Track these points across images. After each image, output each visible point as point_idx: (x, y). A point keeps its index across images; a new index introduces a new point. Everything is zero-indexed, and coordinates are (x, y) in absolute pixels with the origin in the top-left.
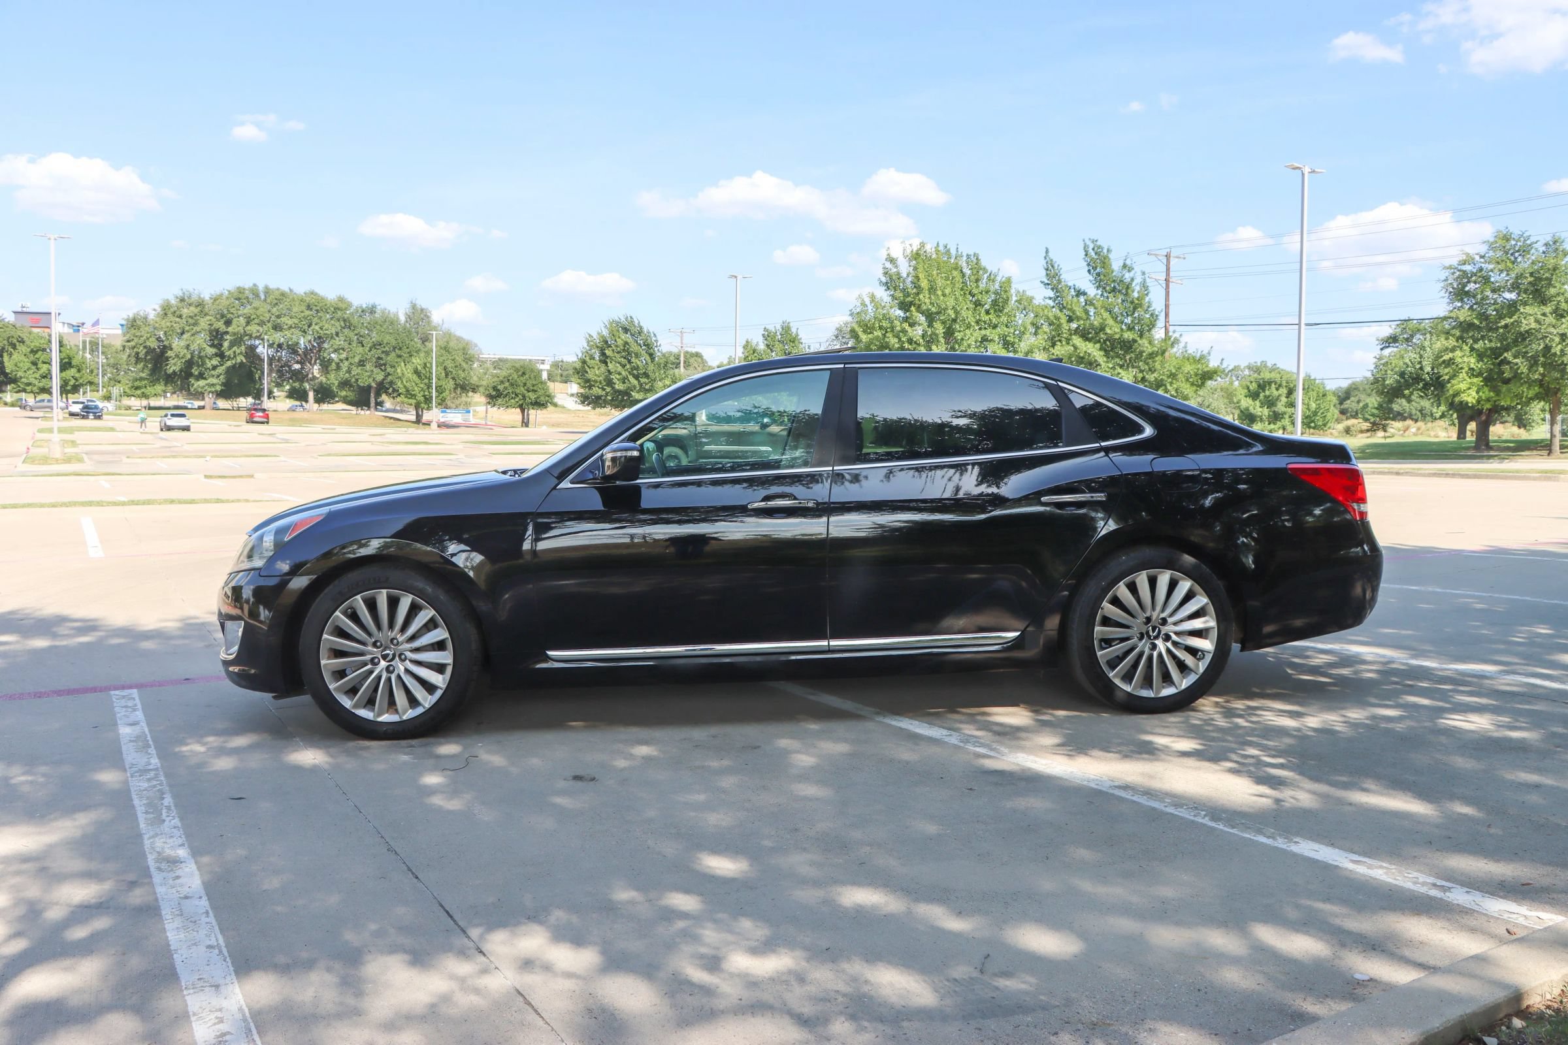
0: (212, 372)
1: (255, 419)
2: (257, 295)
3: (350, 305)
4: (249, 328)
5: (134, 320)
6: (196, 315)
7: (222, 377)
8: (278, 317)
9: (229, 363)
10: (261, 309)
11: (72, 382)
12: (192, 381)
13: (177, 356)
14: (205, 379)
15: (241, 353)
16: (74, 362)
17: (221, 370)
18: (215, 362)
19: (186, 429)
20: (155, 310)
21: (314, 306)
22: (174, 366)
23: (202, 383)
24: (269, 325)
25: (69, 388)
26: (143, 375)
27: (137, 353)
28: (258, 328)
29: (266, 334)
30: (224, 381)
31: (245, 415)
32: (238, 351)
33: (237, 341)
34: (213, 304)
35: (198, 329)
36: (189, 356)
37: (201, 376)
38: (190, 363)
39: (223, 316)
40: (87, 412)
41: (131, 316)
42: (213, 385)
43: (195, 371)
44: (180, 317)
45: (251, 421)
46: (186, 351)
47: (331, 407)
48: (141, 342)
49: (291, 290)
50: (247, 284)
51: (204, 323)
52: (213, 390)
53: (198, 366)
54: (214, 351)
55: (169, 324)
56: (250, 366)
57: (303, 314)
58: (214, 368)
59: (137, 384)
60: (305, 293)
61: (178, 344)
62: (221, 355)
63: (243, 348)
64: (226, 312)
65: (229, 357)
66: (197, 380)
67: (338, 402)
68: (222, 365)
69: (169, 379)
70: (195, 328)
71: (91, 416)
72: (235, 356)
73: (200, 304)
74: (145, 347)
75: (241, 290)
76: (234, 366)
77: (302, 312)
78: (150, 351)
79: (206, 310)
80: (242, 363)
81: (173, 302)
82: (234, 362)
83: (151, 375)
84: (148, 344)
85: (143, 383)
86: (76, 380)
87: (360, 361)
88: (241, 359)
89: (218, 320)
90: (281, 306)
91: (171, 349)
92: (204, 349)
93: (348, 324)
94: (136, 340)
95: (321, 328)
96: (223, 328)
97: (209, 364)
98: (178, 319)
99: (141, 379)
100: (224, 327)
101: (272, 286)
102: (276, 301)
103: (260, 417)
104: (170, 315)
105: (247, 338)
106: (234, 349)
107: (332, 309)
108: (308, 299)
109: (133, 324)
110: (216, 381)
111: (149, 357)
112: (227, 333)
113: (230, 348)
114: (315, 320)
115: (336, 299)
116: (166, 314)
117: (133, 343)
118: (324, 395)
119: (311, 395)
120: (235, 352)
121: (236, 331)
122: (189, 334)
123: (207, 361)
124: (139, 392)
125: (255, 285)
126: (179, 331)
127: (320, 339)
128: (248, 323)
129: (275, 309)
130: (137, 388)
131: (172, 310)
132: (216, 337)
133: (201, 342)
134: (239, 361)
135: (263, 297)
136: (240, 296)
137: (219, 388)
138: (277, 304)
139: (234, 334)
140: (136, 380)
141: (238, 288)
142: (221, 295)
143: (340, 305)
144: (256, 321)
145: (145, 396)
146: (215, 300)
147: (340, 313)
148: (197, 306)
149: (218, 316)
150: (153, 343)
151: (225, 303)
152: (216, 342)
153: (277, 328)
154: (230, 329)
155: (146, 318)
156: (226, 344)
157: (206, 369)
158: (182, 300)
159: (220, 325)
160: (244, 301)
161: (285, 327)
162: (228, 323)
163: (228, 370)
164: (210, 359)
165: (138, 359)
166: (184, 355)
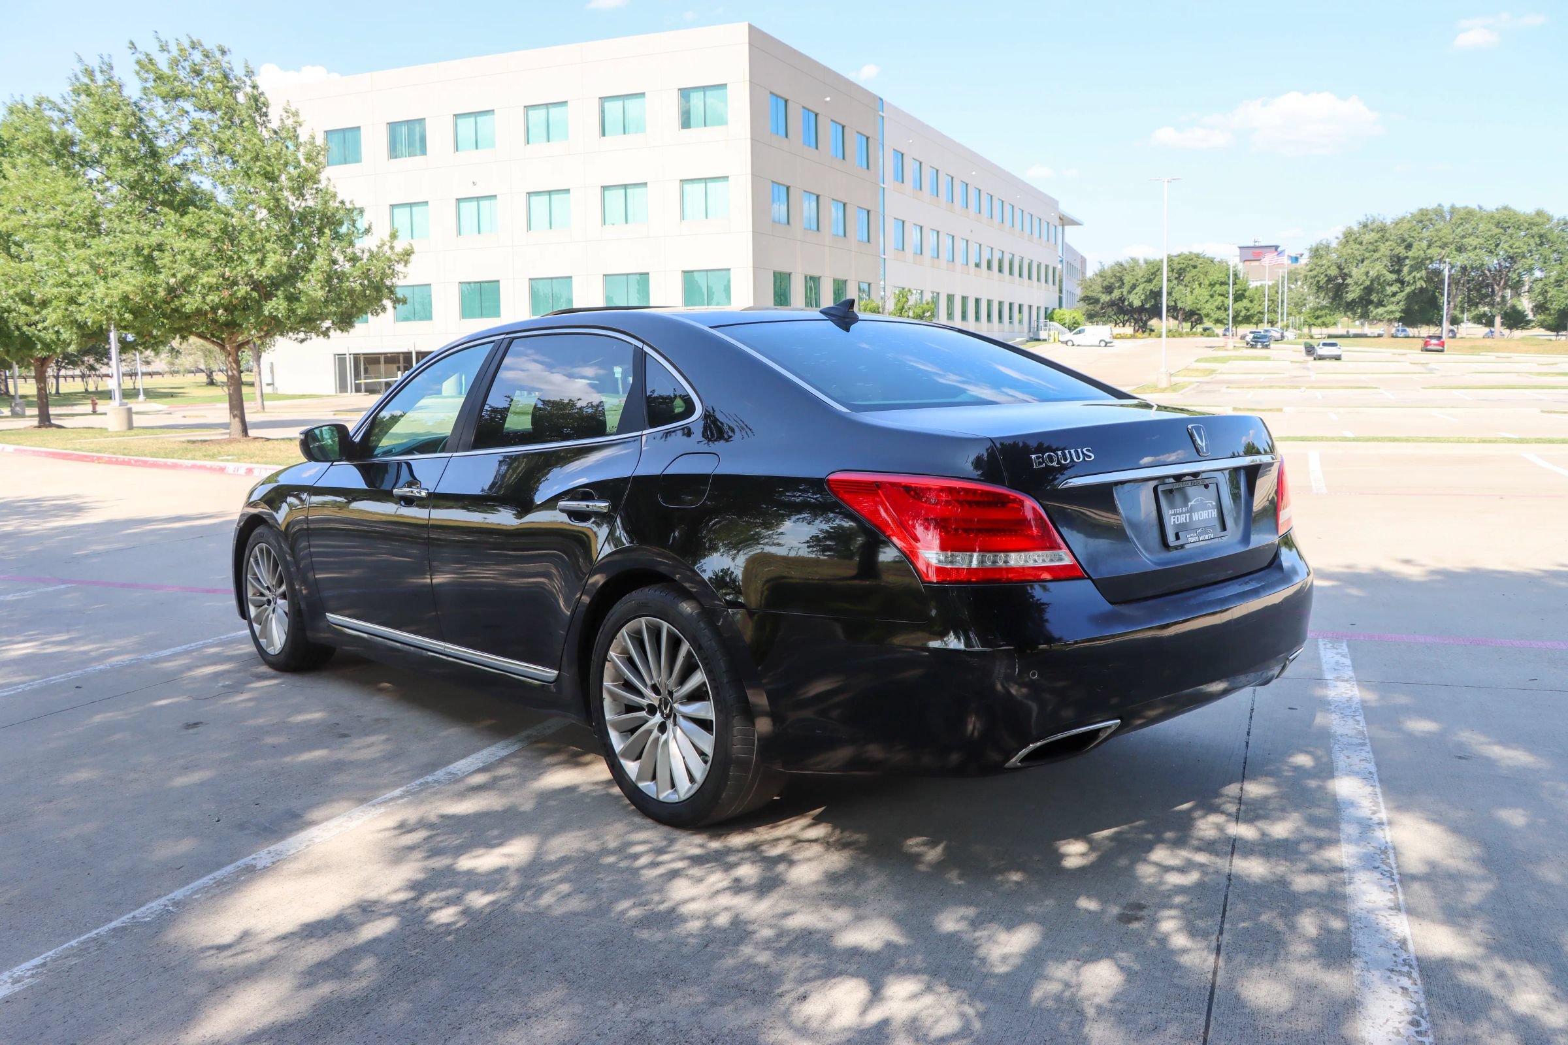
0: (1392, 299)
1: (1429, 347)
2: (1443, 217)
3: (1550, 219)
4: (1429, 251)
5: (1317, 250)
6: (1376, 241)
7: (1402, 303)
8: (1463, 237)
9: (1408, 289)
10: (1445, 231)
11: (1243, 314)
12: (1371, 308)
13: (1356, 283)
14: (1384, 306)
15: (1421, 278)
16: (1247, 294)
17: (1400, 296)
18: (1395, 288)
19: (1338, 358)
20: (1337, 238)
21: (1506, 222)
22: (1353, 294)
23: (1381, 310)
24: (1453, 247)
25: (1240, 319)
26: (1324, 303)
27: (1318, 282)
28: (1439, 250)
29: (1448, 256)
30: (1404, 307)
31: (1420, 343)
32: (1418, 275)
33: (1419, 265)
34: (1394, 228)
35: (1377, 255)
36: (1368, 283)
37: (1380, 304)
38: (1369, 290)
39: (1404, 241)
40: (1256, 342)
41: (1314, 245)
42: (1392, 312)
43: (1374, 297)
44: (1361, 244)
45: (1426, 349)
46: (1365, 277)
47: (1526, 333)
48: (1322, 271)
49: (1480, 208)
50: (1430, 204)
51: (1384, 249)
52: (1392, 317)
53: (1378, 293)
54: (1394, 277)
55: (1350, 251)
56: (1434, 292)
57: (1489, 233)
58: (1394, 295)
59: (1319, 313)
60: (1497, 210)
61: (1357, 273)
62: (1402, 282)
63: (1424, 273)
64: (1406, 236)
65: (1409, 283)
66: (1377, 307)
67: (1533, 327)
68: (1402, 291)
69: (1350, 307)
70: (1375, 254)
71: (1259, 345)
72: (1415, 282)
73: (1382, 230)
74: (1326, 275)
75: (1423, 213)
76: (1413, 291)
77: (1489, 230)
78: (1330, 280)
79: (1387, 235)
80: (1421, 289)
81: (1356, 228)
82: (1413, 288)
83: (1331, 303)
84: (1329, 272)
85: (1324, 312)
86: (1248, 310)
87: (1557, 281)
88: (1421, 284)
89: (1399, 245)
90: (1467, 226)
91: (1351, 277)
92: (1384, 275)
93: (1543, 239)
94: (1318, 268)
95: (1511, 247)
96: (1403, 253)
97: (1389, 290)
98: (1358, 246)
99: (1323, 308)
100: (1404, 251)
101: (1459, 204)
102: (1460, 221)
103: (1435, 345)
104: (1351, 242)
105: (1428, 262)
106: (1413, 274)
107: (1526, 225)
108: (1497, 216)
109: (1317, 253)
110: (1395, 307)
111: (1330, 286)
112: (1407, 257)
113: (1410, 273)
114: (1503, 238)
115: (1534, 213)
116: (1347, 241)
117: (1314, 273)
118: (1515, 320)
119: (1498, 320)
120: (1414, 277)
121: (1416, 255)
122: (1369, 261)
123: (1388, 288)
124: (1319, 321)
125: (1440, 205)
126: (1359, 258)
127: (1512, 259)
128: (1429, 246)
129: (1459, 229)
130: (1317, 318)
131: (1354, 237)
132: (1397, 262)
133: (1379, 268)
134: (1418, 286)
135: (1448, 218)
136: (1424, 218)
137: (1398, 315)
138: (1461, 224)
139: (1414, 258)
140: (1318, 309)
141: (1421, 210)
142: (1403, 219)
143: (1538, 220)
144: (1439, 243)
145: (1324, 324)
146: (1397, 224)
147: (1535, 229)
148: (1378, 232)
149: (1399, 241)
150: (1333, 272)
151: (1406, 226)
152: (1396, 268)
153: (1460, 249)
154: (1410, 254)
155: (1328, 247)
156: (1406, 270)
157: (1386, 296)
158: (1365, 226)
159: (1401, 250)
160: (1427, 223)
161: (1470, 248)
162: (1409, 247)
163: (1408, 297)
164: (1392, 285)
165: (1319, 288)
166: (1364, 281)
